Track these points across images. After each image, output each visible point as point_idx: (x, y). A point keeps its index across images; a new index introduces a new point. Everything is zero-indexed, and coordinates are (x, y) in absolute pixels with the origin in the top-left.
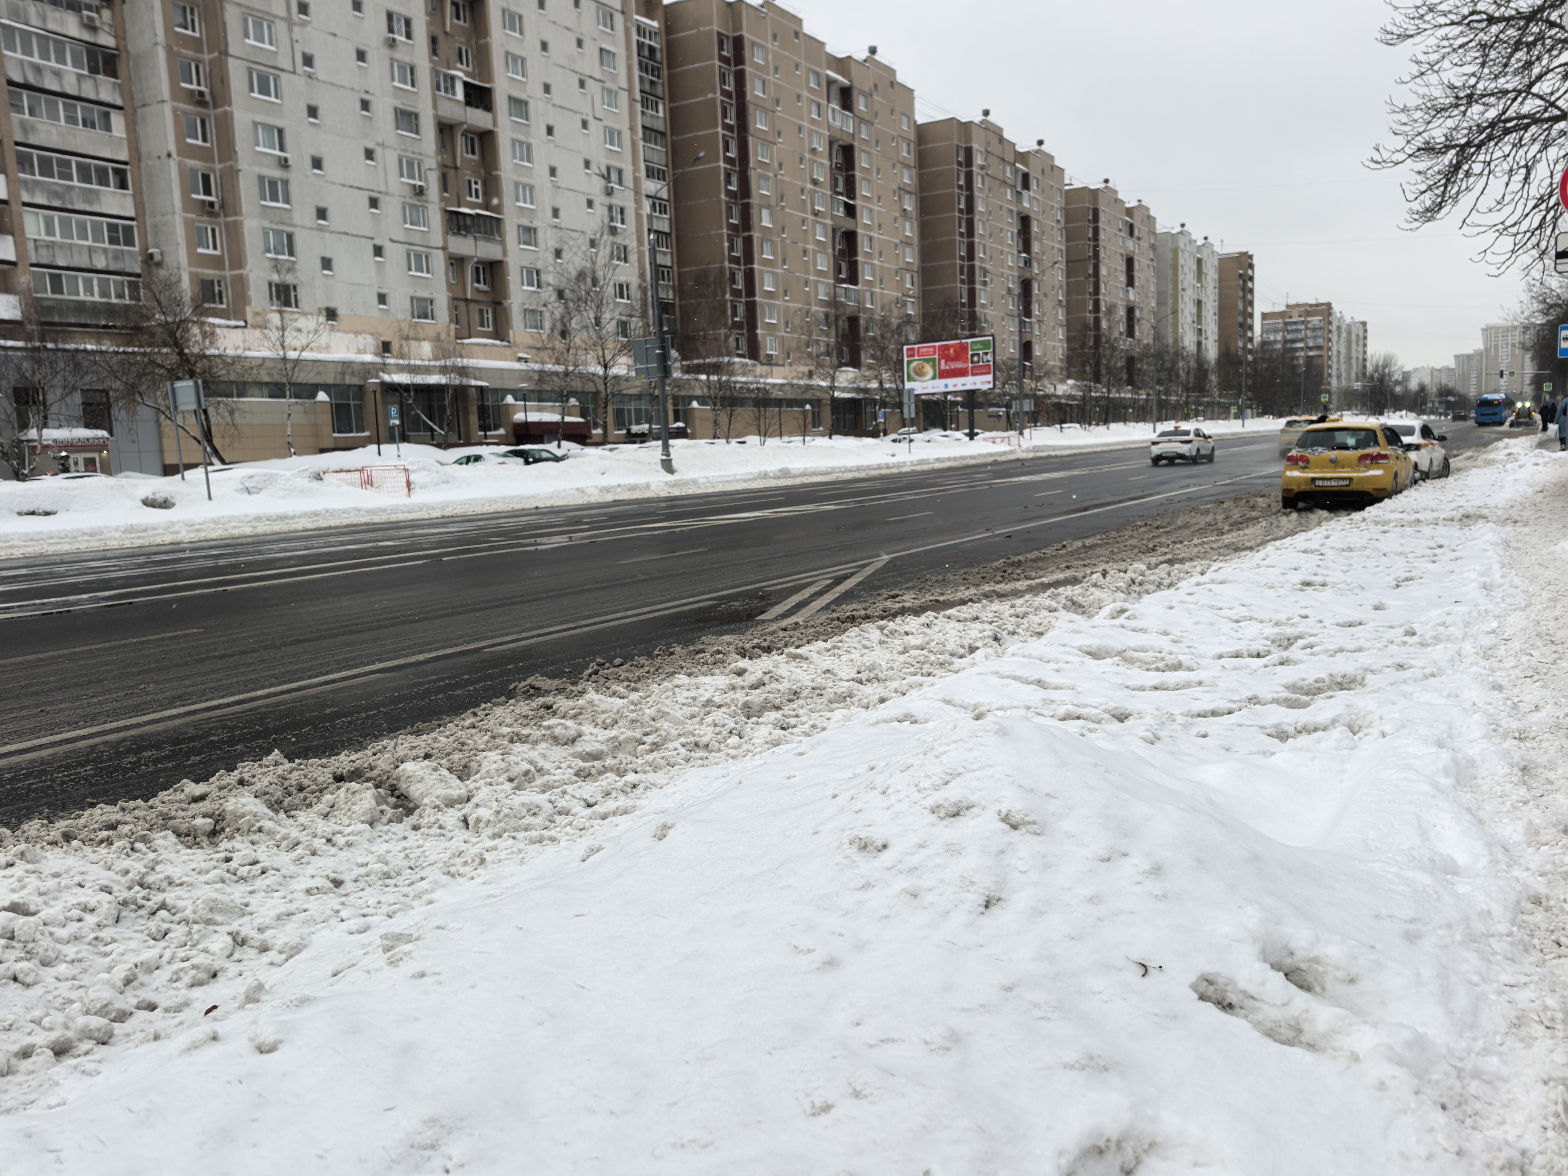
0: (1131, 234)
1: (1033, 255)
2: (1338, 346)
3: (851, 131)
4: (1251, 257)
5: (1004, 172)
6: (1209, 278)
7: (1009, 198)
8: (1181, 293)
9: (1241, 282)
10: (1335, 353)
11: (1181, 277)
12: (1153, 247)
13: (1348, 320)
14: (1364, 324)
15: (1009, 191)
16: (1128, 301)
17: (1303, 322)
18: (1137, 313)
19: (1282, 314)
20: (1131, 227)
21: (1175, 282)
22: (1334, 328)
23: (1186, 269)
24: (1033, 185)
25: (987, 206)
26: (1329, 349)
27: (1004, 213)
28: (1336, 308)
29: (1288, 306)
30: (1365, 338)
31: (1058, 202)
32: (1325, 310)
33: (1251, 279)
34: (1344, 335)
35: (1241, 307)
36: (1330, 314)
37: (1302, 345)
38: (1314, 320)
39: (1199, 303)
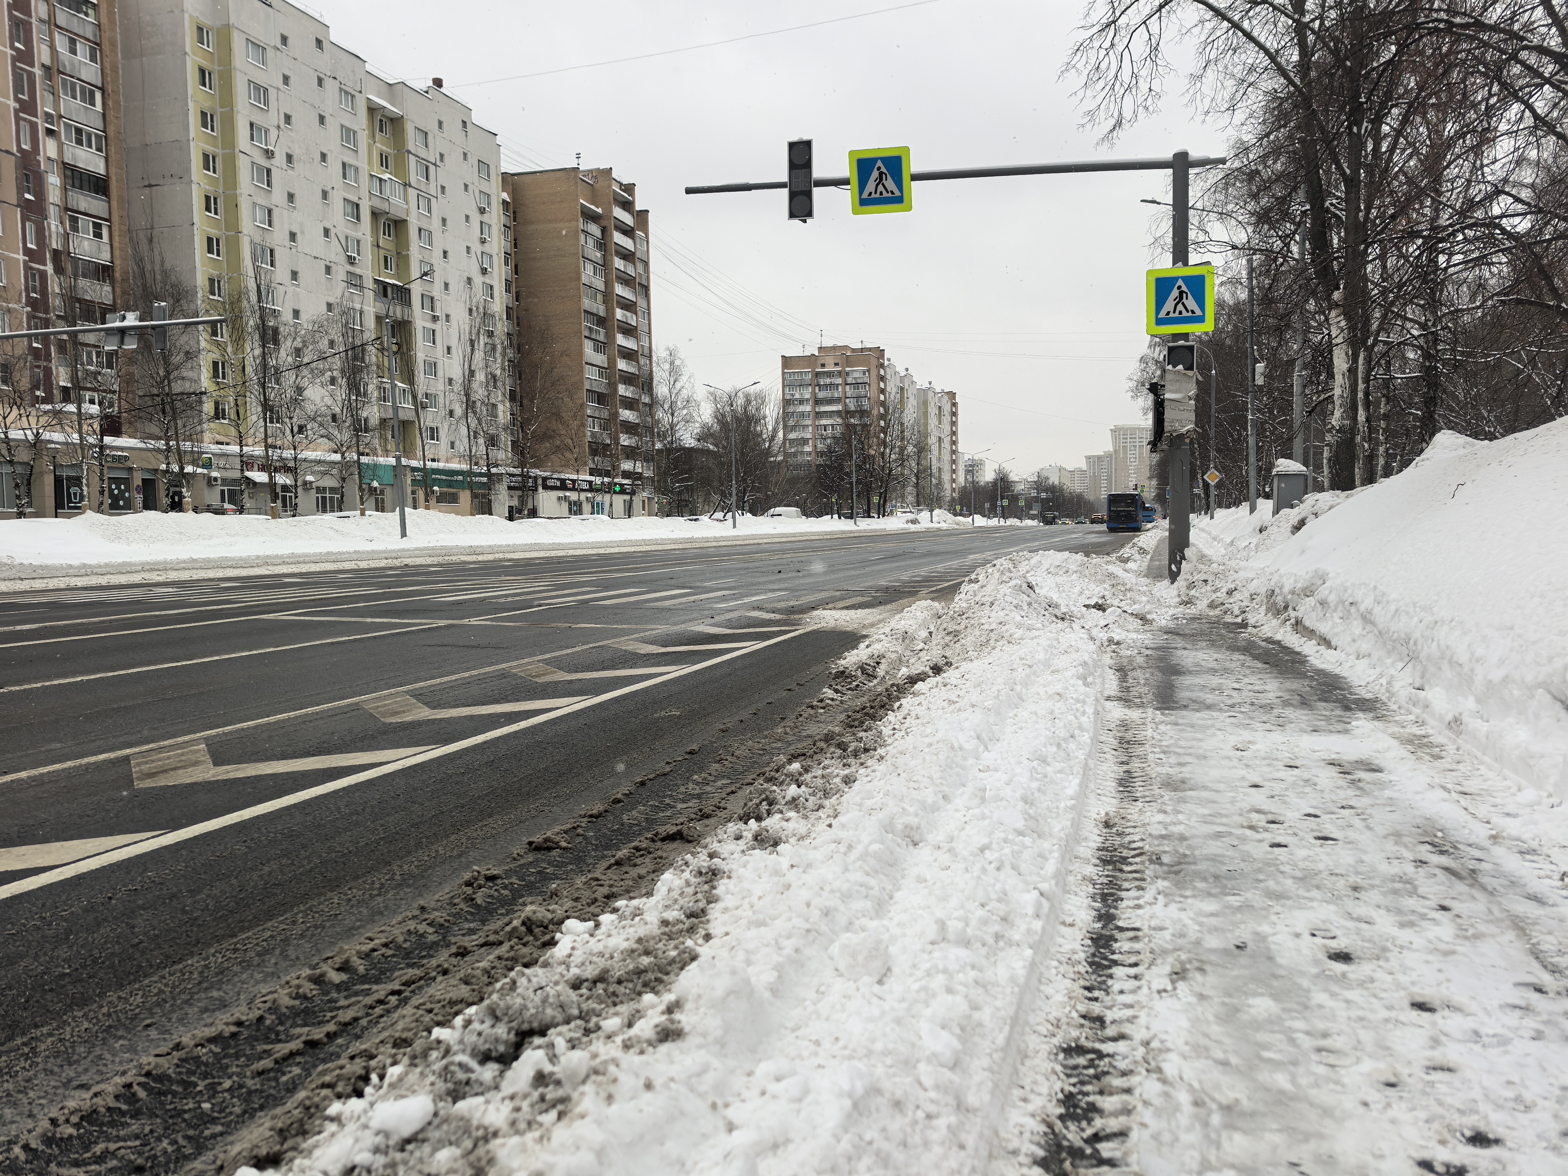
9: (594, 229)
13: (921, 382)
14: (952, 395)
17: (840, 374)
19: (810, 360)
21: (222, 119)
22: (892, 389)
29: (820, 348)
30: (954, 414)
32: (874, 357)
34: (912, 401)
36: (882, 366)
37: (837, 407)
38: (857, 372)
39: (397, 226)
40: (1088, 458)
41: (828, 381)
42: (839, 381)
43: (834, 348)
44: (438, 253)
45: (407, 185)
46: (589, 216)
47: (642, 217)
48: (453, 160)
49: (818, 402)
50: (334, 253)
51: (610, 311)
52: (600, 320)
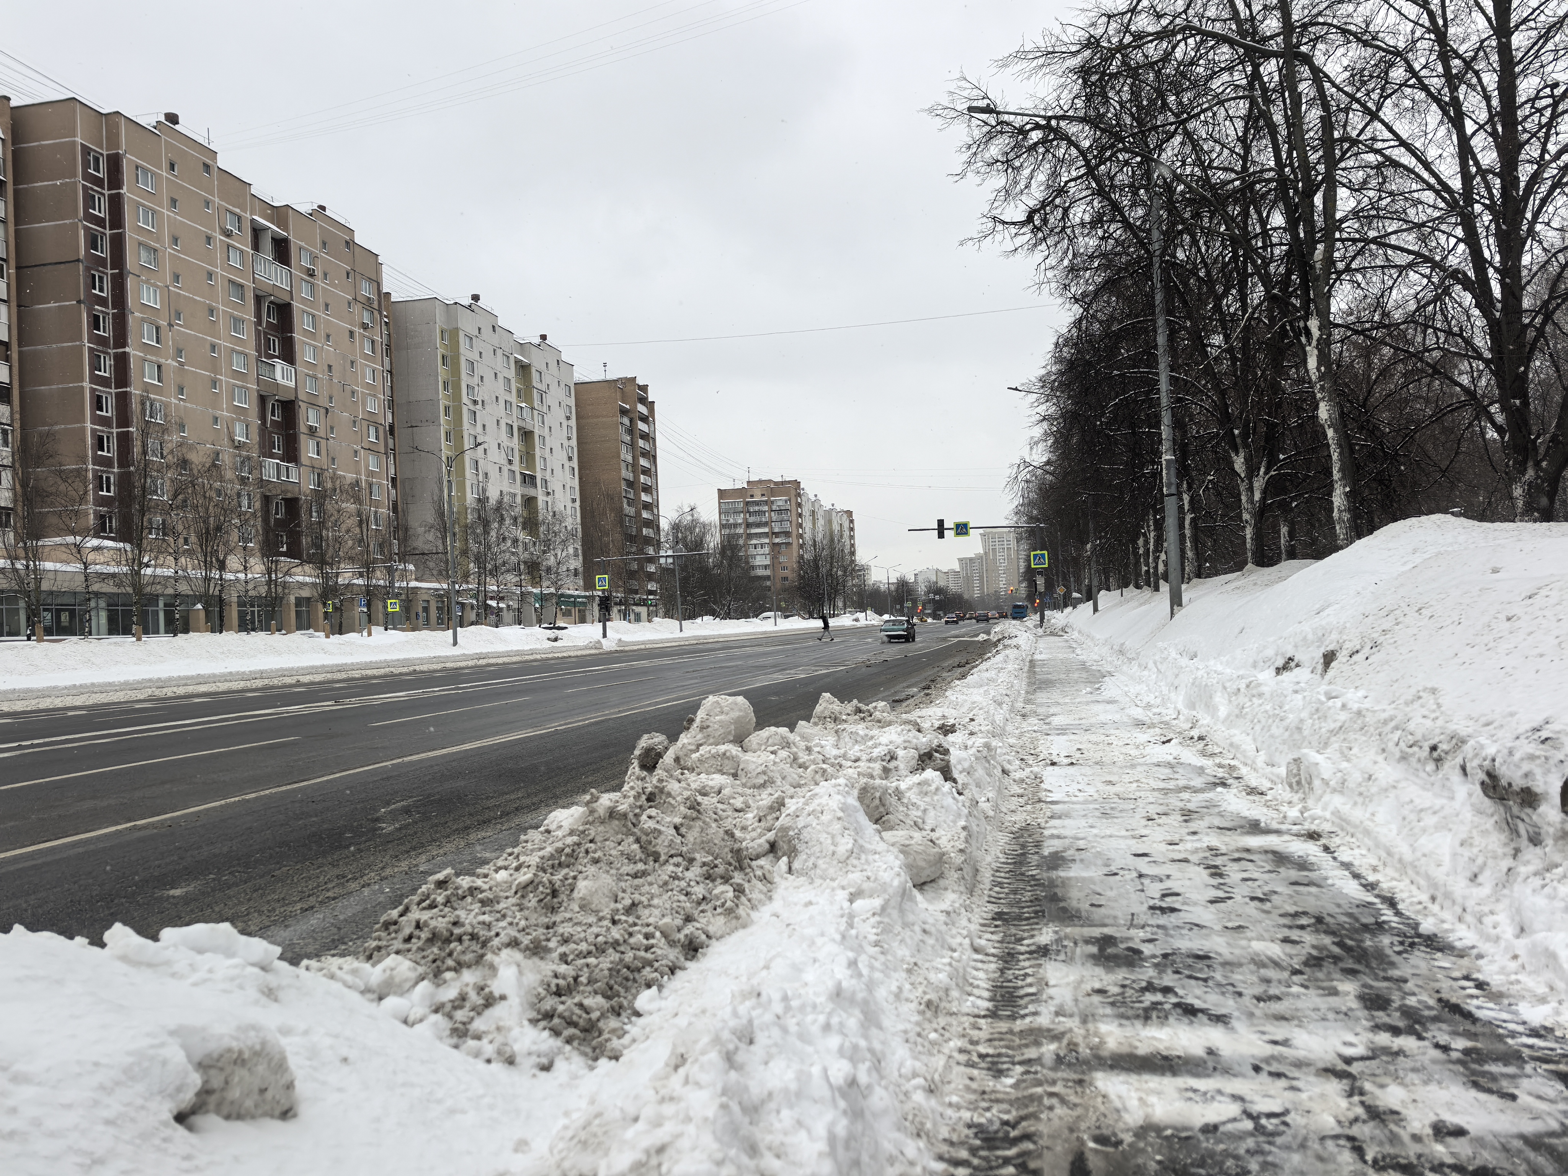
4: (644, 388)
6: (551, 402)
8: (468, 407)
9: (626, 421)
11: (467, 380)
13: (826, 504)
14: (849, 513)
17: (766, 503)
18: (309, 418)
19: (741, 492)
21: (453, 385)
23: (484, 370)
26: (800, 536)
29: (749, 482)
30: (852, 529)
32: (792, 488)
34: (821, 522)
35: (627, 456)
36: (799, 495)
37: (765, 530)
38: (780, 501)
39: (527, 435)
40: (960, 560)
41: (757, 508)
42: (766, 508)
43: (760, 482)
44: (548, 450)
45: (533, 408)
46: (624, 412)
47: (651, 405)
48: (554, 386)
49: (748, 525)
50: (502, 459)
51: (637, 478)
52: (630, 484)
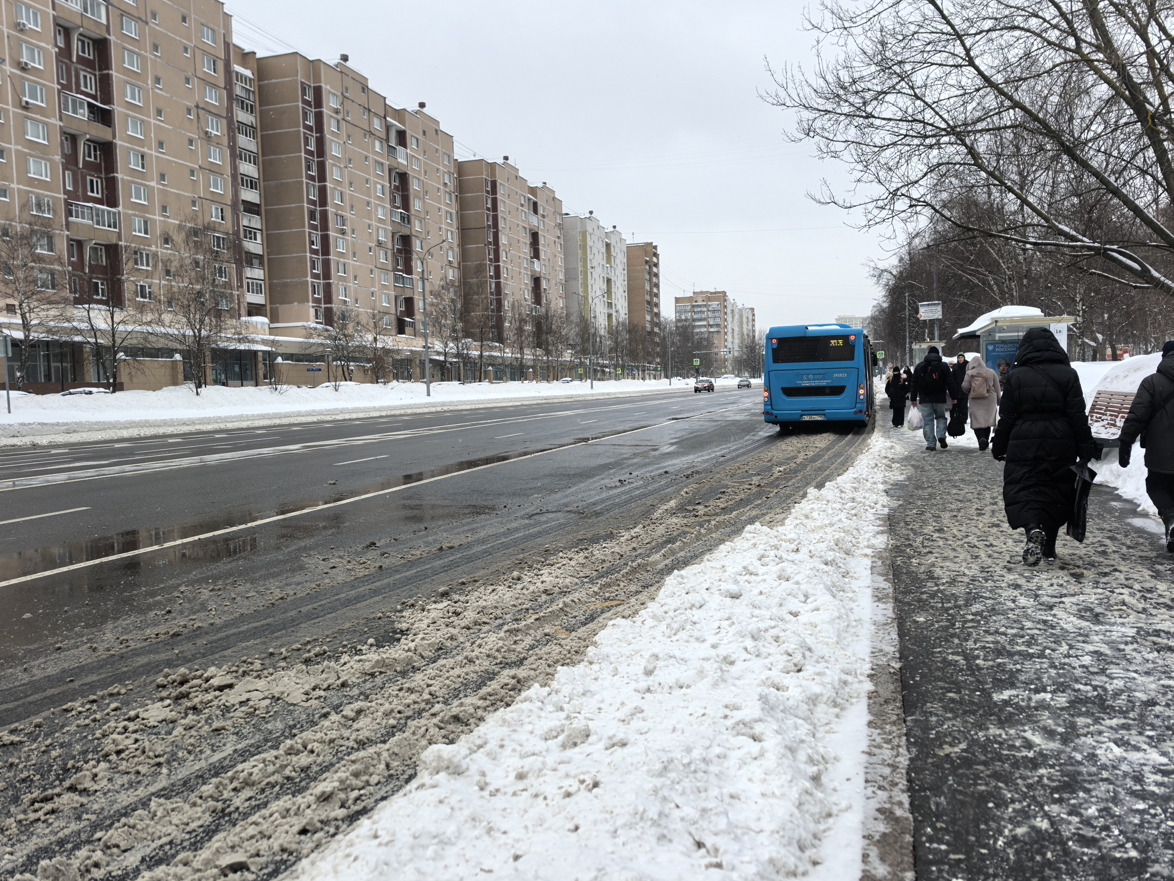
0: (536, 211)
1: (412, 211)
2: (732, 325)
3: (104, 21)
4: (655, 247)
5: (370, 123)
6: (618, 261)
7: (377, 149)
8: (590, 270)
9: (648, 267)
10: (730, 330)
11: (589, 257)
12: (560, 226)
13: (740, 306)
14: (752, 309)
15: (377, 144)
16: (533, 271)
17: (705, 306)
18: (544, 284)
19: (690, 299)
20: (535, 204)
22: (729, 311)
23: (595, 251)
24: (412, 143)
25: (345, 151)
26: (726, 327)
27: (371, 163)
28: (730, 296)
29: (694, 293)
30: (754, 320)
31: (444, 167)
32: (721, 296)
33: (656, 265)
34: (737, 317)
35: (647, 287)
36: (725, 300)
37: (705, 323)
38: (714, 304)
39: (609, 281)
41: (699, 309)
42: (705, 309)
43: (702, 293)
44: (616, 288)
45: (611, 267)
46: (647, 262)
47: (658, 258)
48: (619, 252)
49: (694, 320)
50: (601, 296)
51: (652, 298)
52: (649, 303)
